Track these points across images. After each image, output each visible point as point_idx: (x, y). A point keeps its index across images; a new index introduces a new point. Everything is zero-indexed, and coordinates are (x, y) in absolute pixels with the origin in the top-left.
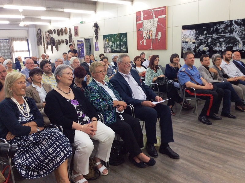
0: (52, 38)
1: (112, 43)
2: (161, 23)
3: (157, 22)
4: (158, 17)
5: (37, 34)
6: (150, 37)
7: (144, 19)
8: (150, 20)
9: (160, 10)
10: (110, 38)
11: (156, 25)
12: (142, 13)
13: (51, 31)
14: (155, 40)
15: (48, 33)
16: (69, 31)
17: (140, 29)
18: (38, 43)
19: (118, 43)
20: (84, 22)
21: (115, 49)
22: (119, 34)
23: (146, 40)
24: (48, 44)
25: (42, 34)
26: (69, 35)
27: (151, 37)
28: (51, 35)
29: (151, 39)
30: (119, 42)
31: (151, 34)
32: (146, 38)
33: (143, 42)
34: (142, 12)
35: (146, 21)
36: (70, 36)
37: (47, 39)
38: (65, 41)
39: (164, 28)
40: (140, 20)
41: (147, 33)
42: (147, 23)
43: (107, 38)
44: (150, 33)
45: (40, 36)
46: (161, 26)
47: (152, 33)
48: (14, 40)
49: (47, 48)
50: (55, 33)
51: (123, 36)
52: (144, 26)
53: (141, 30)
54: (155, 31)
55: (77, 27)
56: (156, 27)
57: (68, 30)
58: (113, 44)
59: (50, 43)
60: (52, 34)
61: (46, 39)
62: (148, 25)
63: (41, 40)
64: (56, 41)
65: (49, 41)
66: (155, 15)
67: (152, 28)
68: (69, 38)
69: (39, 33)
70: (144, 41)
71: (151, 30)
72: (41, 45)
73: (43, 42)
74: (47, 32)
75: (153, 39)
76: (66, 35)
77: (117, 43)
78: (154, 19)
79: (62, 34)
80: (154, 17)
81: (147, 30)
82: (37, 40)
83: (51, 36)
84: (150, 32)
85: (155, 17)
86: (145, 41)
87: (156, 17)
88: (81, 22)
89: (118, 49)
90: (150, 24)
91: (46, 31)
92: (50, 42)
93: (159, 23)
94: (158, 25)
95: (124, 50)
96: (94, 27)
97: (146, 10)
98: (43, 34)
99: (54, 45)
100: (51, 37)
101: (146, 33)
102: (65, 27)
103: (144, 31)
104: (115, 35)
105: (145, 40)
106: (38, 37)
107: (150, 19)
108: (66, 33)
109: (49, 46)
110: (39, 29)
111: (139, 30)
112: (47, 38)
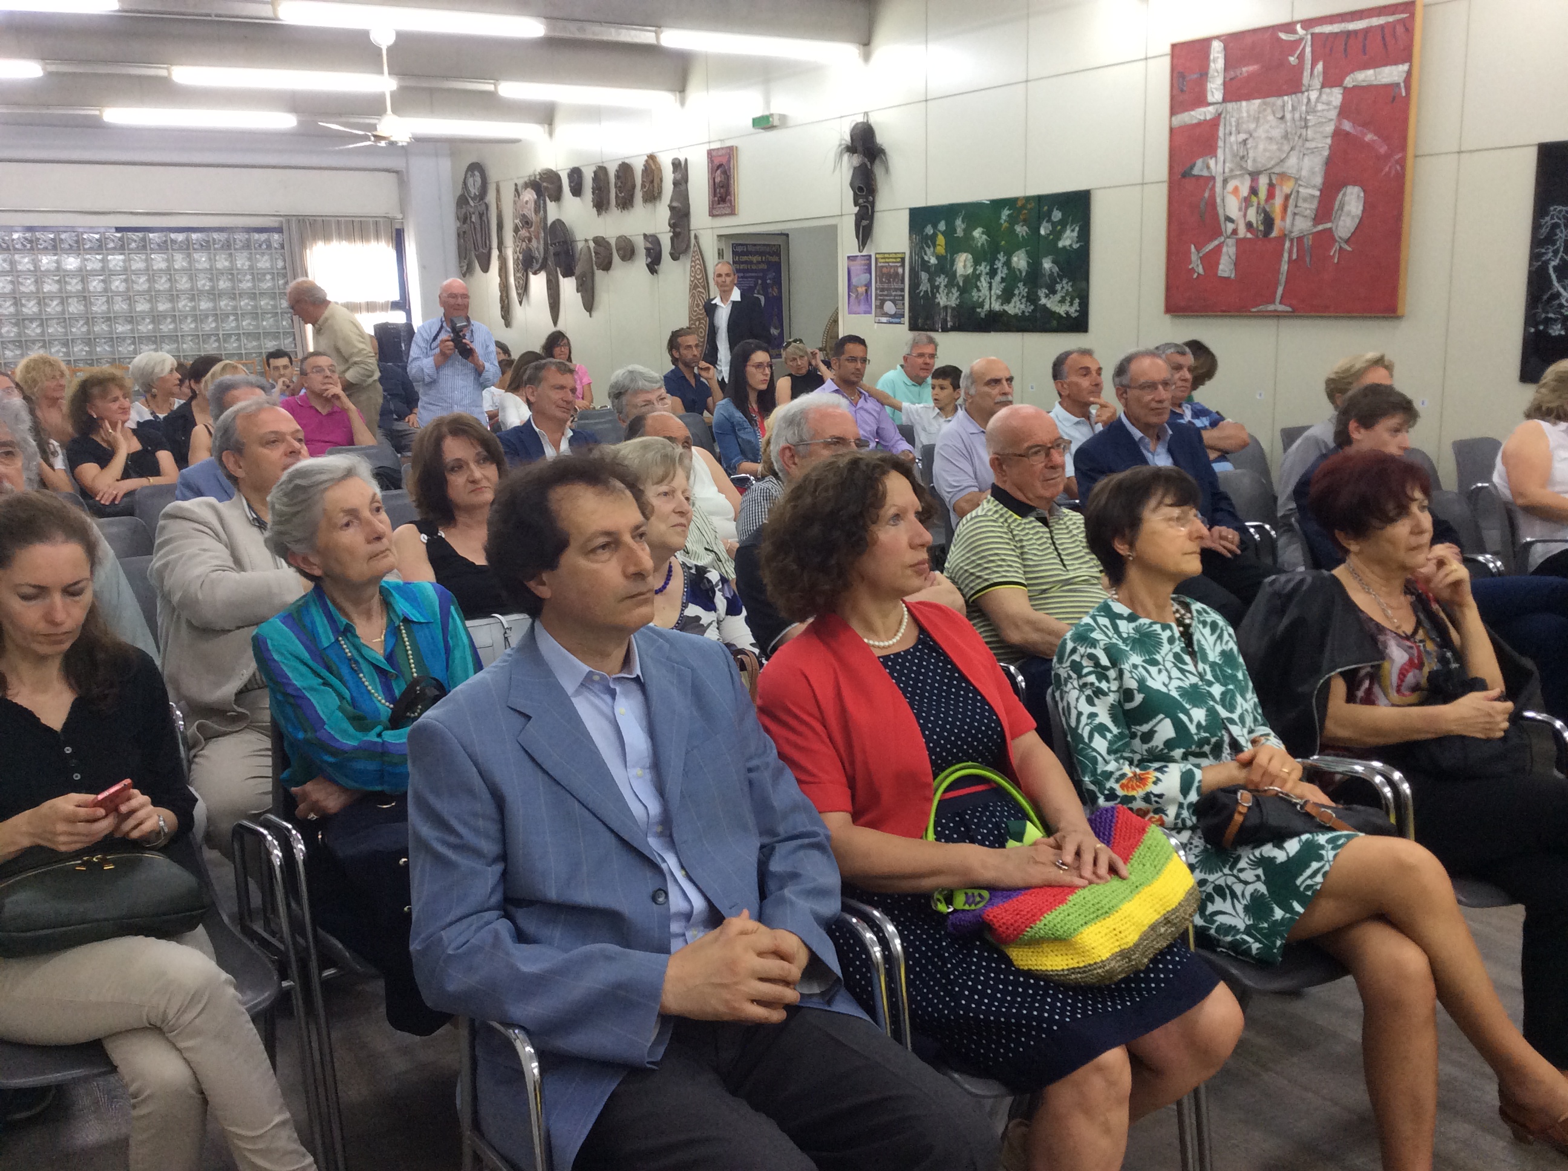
0: (559, 223)
1: (977, 262)
2: (1365, 125)
3: (1333, 114)
4: (1349, 82)
5: (462, 201)
6: (1268, 222)
7: (1234, 92)
8: (1279, 101)
9: (1367, 31)
10: (960, 225)
11: (1321, 141)
12: (1217, 50)
13: (551, 177)
14: (1308, 242)
15: (529, 196)
16: (676, 184)
17: (1199, 163)
18: (463, 254)
19: (1020, 261)
20: (783, 118)
21: (997, 306)
22: (1028, 199)
23: (1240, 242)
24: (528, 264)
25: (491, 197)
26: (672, 208)
27: (1278, 223)
28: (551, 206)
29: (1283, 237)
30: (1029, 254)
31: (1278, 201)
32: (1242, 232)
33: (1211, 260)
34: (1217, 47)
35: (1248, 108)
36: (680, 216)
37: (523, 233)
38: (640, 244)
39: (1387, 157)
40: (1201, 100)
41: (1254, 191)
42: (1252, 126)
43: (942, 226)
44: (1271, 195)
45: (481, 215)
46: (1369, 146)
47: (1287, 197)
48: (315, 237)
49: (524, 289)
50: (577, 191)
51: (1057, 215)
52: (1228, 142)
53: (1205, 173)
54: (1319, 180)
55: (730, 153)
56: (1326, 153)
57: (668, 176)
58: (984, 268)
59: (545, 259)
60: (557, 197)
61: (516, 230)
62: (1261, 133)
63: (487, 236)
64: (580, 245)
65: (538, 247)
66: (1320, 66)
67: (1293, 161)
68: (672, 226)
69: (474, 191)
70: (1219, 247)
71: (1283, 176)
72: (486, 269)
73: (495, 253)
74: (526, 185)
75: (1295, 234)
76: (649, 206)
77: (1008, 263)
78: (1314, 95)
79: (626, 203)
80: (1313, 75)
81: (1254, 175)
82: (461, 235)
83: (553, 212)
84: (1271, 187)
85: (1317, 83)
86: (1229, 251)
87: (1329, 82)
88: (764, 123)
89: (1016, 307)
90: (1277, 133)
91: (520, 182)
92: (546, 250)
93: (1347, 126)
94: (1338, 134)
95: (1061, 310)
96: (851, 149)
97: (1255, 31)
98: (498, 199)
99: (568, 273)
100: (551, 219)
101: (1245, 191)
102: (649, 152)
103: (1225, 181)
104: (998, 204)
105: (1231, 242)
106: (464, 219)
107: (1280, 94)
108: (652, 196)
109: (532, 277)
110: (476, 168)
111: (1187, 174)
112: (527, 223)
